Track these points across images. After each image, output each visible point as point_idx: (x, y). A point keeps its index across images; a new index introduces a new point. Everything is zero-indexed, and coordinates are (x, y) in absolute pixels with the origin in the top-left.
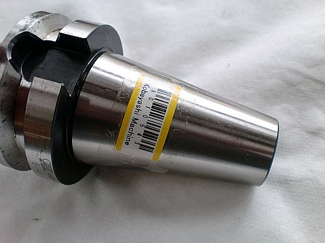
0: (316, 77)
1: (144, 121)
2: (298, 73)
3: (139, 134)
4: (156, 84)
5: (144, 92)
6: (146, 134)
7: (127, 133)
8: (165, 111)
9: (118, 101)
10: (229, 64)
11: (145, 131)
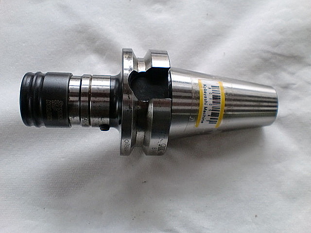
0: (279, 53)
1: (210, 107)
2: (268, 52)
3: (209, 116)
4: (210, 83)
5: (205, 90)
6: (213, 114)
7: (202, 116)
8: (220, 98)
9: (193, 99)
10: (224, 53)
11: (212, 113)
